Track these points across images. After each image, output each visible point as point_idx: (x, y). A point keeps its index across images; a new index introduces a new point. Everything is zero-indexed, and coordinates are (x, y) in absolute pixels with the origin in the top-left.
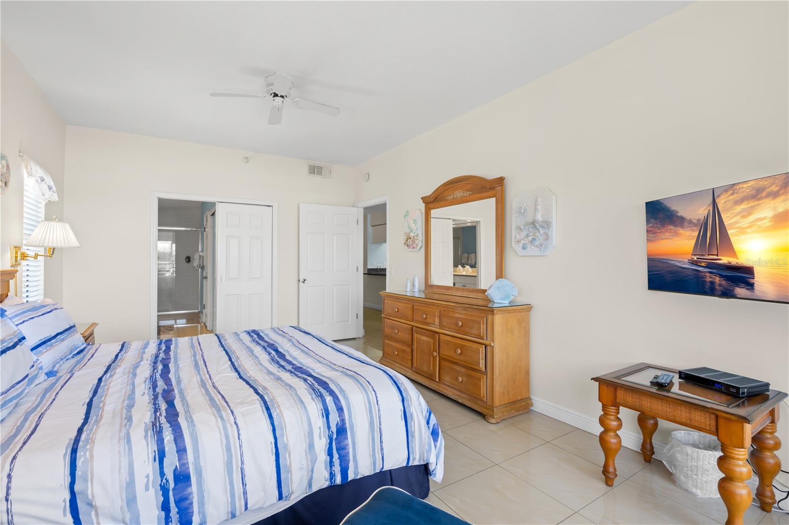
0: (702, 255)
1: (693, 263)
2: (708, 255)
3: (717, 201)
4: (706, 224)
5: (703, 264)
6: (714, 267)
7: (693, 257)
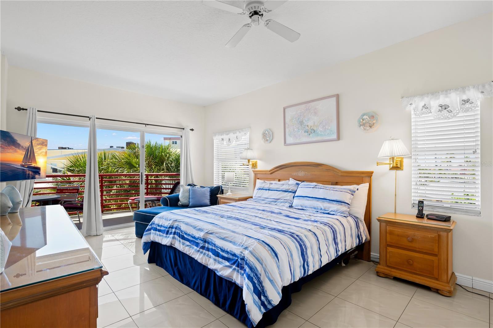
0: (26, 163)
1: (23, 166)
2: (28, 163)
3: (33, 141)
4: (28, 149)
5: (26, 167)
6: (30, 167)
7: (23, 163)
